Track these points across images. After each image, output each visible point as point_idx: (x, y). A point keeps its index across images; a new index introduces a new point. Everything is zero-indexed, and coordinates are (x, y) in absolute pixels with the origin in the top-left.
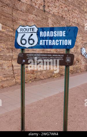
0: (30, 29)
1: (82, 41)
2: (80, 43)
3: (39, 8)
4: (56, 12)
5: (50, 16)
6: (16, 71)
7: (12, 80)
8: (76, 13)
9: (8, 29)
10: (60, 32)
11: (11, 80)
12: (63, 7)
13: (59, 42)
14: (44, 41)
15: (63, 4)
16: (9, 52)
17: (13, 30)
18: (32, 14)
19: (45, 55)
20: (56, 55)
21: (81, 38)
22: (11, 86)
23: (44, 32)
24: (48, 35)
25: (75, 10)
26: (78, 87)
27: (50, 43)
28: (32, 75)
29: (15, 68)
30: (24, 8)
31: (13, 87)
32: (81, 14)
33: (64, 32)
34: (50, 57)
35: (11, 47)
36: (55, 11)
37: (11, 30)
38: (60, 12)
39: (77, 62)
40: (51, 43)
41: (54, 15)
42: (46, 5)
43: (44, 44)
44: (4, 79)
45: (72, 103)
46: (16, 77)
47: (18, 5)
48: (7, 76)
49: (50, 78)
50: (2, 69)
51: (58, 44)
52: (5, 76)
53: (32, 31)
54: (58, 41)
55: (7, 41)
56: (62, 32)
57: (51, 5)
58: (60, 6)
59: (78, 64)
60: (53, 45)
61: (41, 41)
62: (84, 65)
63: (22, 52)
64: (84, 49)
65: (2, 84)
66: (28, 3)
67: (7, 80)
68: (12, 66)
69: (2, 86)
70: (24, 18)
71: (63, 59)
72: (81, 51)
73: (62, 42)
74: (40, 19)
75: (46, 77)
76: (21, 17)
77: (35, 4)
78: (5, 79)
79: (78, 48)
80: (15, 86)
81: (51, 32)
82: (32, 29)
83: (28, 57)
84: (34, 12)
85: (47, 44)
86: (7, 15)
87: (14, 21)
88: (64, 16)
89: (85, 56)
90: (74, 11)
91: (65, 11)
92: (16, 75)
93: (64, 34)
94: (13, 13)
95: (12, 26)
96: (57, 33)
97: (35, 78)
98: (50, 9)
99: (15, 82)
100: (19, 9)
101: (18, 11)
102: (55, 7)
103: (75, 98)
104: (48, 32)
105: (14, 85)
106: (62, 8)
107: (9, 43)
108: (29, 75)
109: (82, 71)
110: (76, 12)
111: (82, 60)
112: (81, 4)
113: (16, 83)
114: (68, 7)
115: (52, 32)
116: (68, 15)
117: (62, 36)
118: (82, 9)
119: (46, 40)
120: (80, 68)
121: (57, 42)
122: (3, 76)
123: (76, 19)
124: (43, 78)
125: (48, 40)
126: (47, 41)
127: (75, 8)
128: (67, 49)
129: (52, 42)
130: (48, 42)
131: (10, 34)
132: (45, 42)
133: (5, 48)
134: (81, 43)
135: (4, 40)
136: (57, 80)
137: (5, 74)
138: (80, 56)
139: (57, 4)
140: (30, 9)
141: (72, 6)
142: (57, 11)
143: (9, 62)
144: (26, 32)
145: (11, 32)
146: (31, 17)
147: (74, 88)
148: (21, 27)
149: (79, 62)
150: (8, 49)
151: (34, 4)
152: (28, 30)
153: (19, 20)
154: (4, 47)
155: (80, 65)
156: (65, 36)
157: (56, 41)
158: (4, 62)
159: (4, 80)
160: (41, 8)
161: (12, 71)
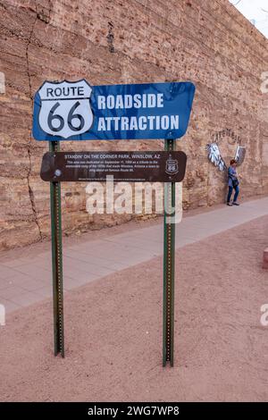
0: (71, 90)
1: (210, 128)
2: (204, 133)
3: (97, 41)
4: (142, 51)
5: (125, 62)
6: (40, 205)
7: (30, 229)
8: (194, 57)
9: (16, 96)
10: (150, 96)
11: (27, 228)
12: (158, 39)
13: (148, 123)
14: (109, 119)
15: (158, 32)
16: (21, 156)
17: (29, 99)
18: (80, 58)
19: (112, 157)
20: (142, 157)
21: (207, 120)
22: (27, 245)
23: (109, 97)
24: (119, 105)
25: (191, 47)
26: (202, 243)
27: (125, 126)
28: (83, 215)
29: (36, 197)
30: (58, 42)
31: (32, 247)
32: (205, 58)
33: (160, 95)
34: (125, 160)
35: (25, 143)
36: (139, 49)
37: (24, 98)
38: (153, 53)
39: (199, 180)
40: (127, 125)
41: (136, 61)
42: (115, 34)
43: (109, 129)
44: (8, 226)
45: (186, 280)
46: (40, 221)
47: (41, 33)
48: (16, 218)
49: (131, 223)
50: (4, 200)
51: (145, 126)
52: (11, 218)
53: (76, 96)
54: (145, 121)
55: (14, 127)
56: (154, 96)
57: (127, 34)
58: (153, 37)
59: (200, 185)
60: (131, 129)
61: (101, 120)
62: (217, 187)
63: (54, 149)
64: (214, 146)
65: (3, 240)
66: (69, 29)
67: (17, 229)
68: (30, 192)
69: (4, 245)
70: (58, 66)
71: (158, 166)
72: (209, 152)
73: (155, 120)
74: (99, 71)
75: (119, 221)
76: (51, 65)
77: (88, 31)
78: (13, 227)
79: (200, 145)
80: (38, 244)
81: (126, 96)
82: (76, 90)
83: (69, 162)
84: (85, 51)
85: (116, 129)
86: (13, 60)
87: (30, 74)
88: (163, 64)
89: (218, 166)
90: (187, 49)
91: (165, 51)
92: (40, 215)
93: (160, 100)
94: (29, 54)
95: (27, 89)
96: (141, 100)
97: (91, 223)
98: (125, 46)
99: (38, 233)
100: (46, 44)
101: (43, 50)
102: (140, 41)
103: (193, 269)
104: (119, 97)
105: (34, 242)
106: (157, 42)
107: (20, 132)
108: (73, 214)
109: (211, 203)
110: (193, 52)
111: (211, 176)
112: (205, 33)
113: (42, 237)
114: (172, 41)
115: (130, 97)
116: (173, 61)
117: (154, 106)
118: (209, 45)
119: (114, 118)
120: (207, 197)
121: (143, 123)
122: (7, 219)
123: (193, 71)
124: (111, 222)
125: (119, 118)
126: (117, 119)
127: (190, 43)
128: (168, 141)
129: (129, 123)
130: (120, 121)
131: (23, 108)
132: (113, 122)
133: (9, 146)
134: (207, 131)
135: (5, 125)
136: (148, 227)
137: (10, 214)
138: (206, 164)
139: (144, 33)
140: (74, 43)
141: (182, 39)
142: (144, 49)
143: (20, 181)
144: (62, 97)
145: (24, 102)
146: (77, 64)
147: (191, 245)
148: (47, 85)
149: (202, 180)
150: (16, 147)
151: (83, 32)
152: (66, 93)
153: (47, 74)
154: (7, 143)
155: (205, 188)
156: (162, 106)
157: (140, 119)
158: (8, 181)
159: (9, 228)
160: (104, 42)
161: (31, 206)
